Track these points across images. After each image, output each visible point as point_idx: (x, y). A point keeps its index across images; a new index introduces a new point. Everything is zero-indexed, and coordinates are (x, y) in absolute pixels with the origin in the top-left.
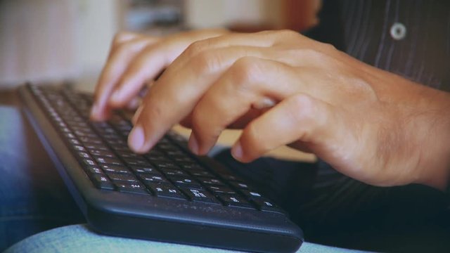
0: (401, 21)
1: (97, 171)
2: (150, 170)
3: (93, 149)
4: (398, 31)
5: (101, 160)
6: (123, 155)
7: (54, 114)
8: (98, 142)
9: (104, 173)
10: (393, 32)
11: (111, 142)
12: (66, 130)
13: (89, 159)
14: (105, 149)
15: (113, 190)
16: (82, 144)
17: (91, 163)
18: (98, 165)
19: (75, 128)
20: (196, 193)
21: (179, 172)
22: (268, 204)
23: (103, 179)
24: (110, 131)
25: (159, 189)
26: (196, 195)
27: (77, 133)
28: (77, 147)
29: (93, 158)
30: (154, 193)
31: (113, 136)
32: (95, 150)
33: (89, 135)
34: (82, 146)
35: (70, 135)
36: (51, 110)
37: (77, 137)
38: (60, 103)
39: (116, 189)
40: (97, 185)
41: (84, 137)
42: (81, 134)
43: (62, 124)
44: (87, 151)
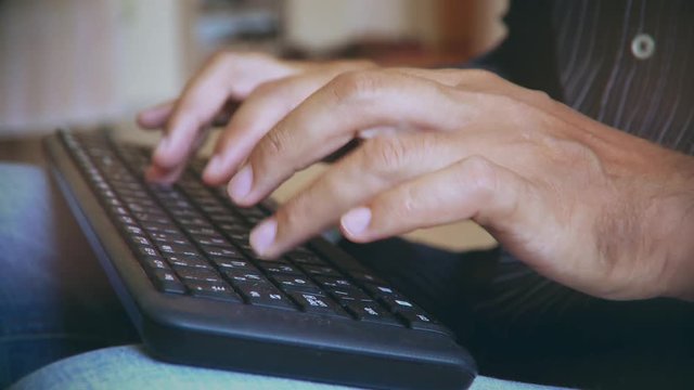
0: (648, 31)
1: (160, 264)
2: (243, 264)
3: (154, 232)
4: (643, 46)
5: (167, 248)
6: (202, 242)
7: (98, 178)
8: (163, 221)
9: (171, 268)
10: (635, 48)
11: (184, 222)
12: (115, 202)
13: (148, 246)
14: (174, 232)
15: (184, 295)
16: (138, 223)
17: (151, 252)
18: (162, 255)
19: (130, 200)
20: (311, 300)
21: (287, 269)
22: (422, 318)
23: (169, 277)
24: (184, 204)
25: (255, 294)
26: (312, 303)
27: (132, 206)
28: (130, 228)
29: (155, 245)
30: (246, 300)
31: (186, 212)
32: (158, 232)
33: (151, 211)
34: (139, 226)
35: (121, 210)
36: (94, 171)
37: (130, 213)
38: (108, 161)
39: (189, 292)
40: (159, 285)
41: (143, 213)
42: (139, 209)
43: (109, 194)
44: (146, 234)
